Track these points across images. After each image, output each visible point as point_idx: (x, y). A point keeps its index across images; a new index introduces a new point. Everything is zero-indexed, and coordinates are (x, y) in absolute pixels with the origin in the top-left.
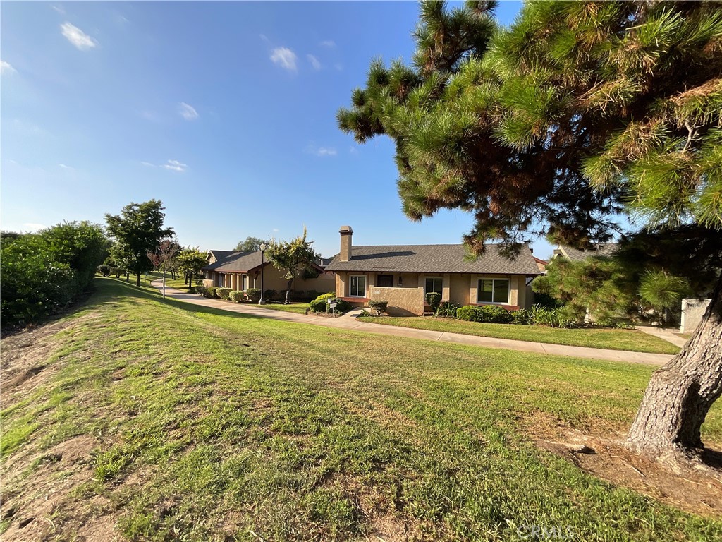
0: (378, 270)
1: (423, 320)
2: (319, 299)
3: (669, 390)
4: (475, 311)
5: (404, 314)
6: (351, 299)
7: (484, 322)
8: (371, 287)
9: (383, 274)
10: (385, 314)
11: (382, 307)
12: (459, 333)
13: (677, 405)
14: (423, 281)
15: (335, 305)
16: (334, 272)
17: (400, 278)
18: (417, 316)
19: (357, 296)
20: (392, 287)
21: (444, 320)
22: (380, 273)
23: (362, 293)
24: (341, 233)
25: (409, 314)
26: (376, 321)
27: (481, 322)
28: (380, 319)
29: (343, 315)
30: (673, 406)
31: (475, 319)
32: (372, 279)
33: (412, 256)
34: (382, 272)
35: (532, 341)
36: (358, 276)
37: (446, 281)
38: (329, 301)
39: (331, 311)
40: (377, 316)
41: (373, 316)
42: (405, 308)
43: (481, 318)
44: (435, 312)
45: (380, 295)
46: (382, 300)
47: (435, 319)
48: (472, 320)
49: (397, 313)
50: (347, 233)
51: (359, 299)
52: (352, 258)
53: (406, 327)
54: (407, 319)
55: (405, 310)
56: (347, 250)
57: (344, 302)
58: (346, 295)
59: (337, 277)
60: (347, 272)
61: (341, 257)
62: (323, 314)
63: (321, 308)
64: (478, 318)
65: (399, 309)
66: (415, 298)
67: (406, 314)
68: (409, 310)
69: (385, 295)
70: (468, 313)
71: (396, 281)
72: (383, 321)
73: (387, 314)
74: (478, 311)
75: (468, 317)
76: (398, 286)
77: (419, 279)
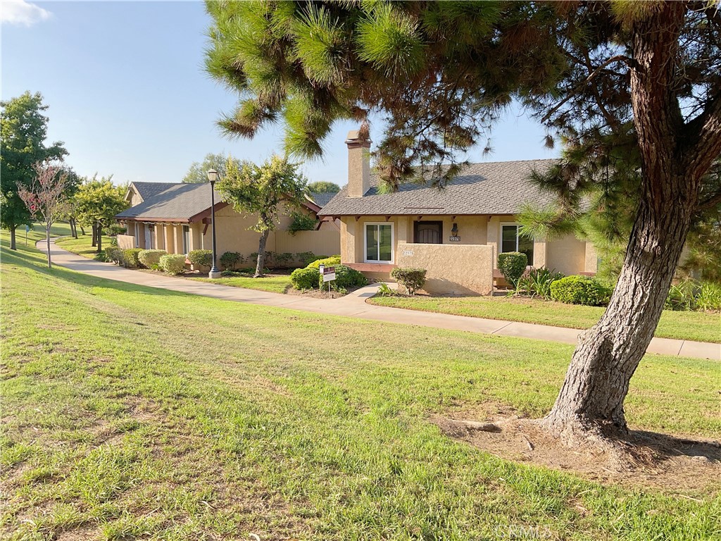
0: (414, 212)
1: (485, 303)
2: (311, 267)
3: (583, 351)
4: (584, 286)
5: (456, 292)
6: (367, 267)
8: (402, 243)
9: (423, 219)
10: (423, 292)
11: (415, 279)
14: (496, 231)
15: (333, 277)
16: (336, 217)
17: (455, 225)
18: (479, 295)
19: (379, 261)
20: (441, 243)
21: (528, 301)
22: (416, 219)
23: (387, 257)
24: (349, 144)
25: (466, 293)
26: (399, 304)
27: (595, 305)
28: (413, 302)
29: (346, 294)
30: (583, 370)
31: (582, 300)
32: (404, 229)
33: (480, 185)
34: (420, 216)
36: (379, 224)
38: (322, 270)
39: (327, 288)
40: (406, 296)
41: (398, 295)
42: (458, 281)
43: (594, 298)
44: (514, 288)
45: (414, 258)
46: (417, 267)
47: (513, 303)
48: (577, 302)
49: (442, 291)
50: (358, 144)
51: (380, 265)
52: (371, 191)
54: (457, 300)
55: (458, 286)
56: (360, 176)
57: (351, 272)
58: (359, 260)
59: (343, 226)
60: (358, 217)
61: (350, 190)
62: (313, 292)
63: (311, 282)
64: (589, 299)
65: (447, 283)
66: (476, 263)
67: (461, 293)
68: (465, 285)
69: (422, 258)
70: (570, 289)
71: (447, 232)
72: (414, 304)
73: (426, 293)
74: (590, 285)
75: (570, 296)
76: (451, 242)
77: (489, 227)
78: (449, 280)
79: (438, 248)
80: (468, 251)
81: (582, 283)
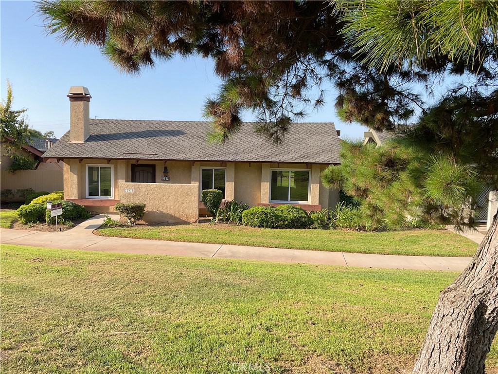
0: (132, 157)
1: (196, 229)
2: (35, 202)
3: (454, 316)
4: (266, 214)
5: (170, 221)
6: (90, 201)
7: (276, 227)
8: (122, 183)
9: (140, 162)
10: (142, 222)
11: (136, 212)
12: (243, 244)
13: (462, 335)
14: (197, 173)
15: (60, 212)
16: (60, 159)
17: (166, 168)
18: (189, 223)
19: (100, 197)
20: (154, 182)
21: (225, 227)
22: (134, 162)
23: (107, 193)
24: (70, 97)
25: (178, 222)
26: (125, 233)
27: (273, 227)
28: (135, 230)
29: (73, 226)
31: (265, 224)
32: (123, 170)
33: (182, 137)
34: (138, 160)
35: (333, 250)
36: (99, 166)
37: (230, 174)
38: (49, 206)
39: (53, 222)
40: (128, 226)
41: (122, 226)
42: (171, 212)
43: (272, 222)
44: (214, 216)
45: (134, 194)
46: (137, 202)
47: (213, 228)
48: (261, 226)
49: (159, 221)
50: (80, 98)
51: (101, 200)
52: (91, 138)
53: (170, 240)
54: (174, 228)
55: (171, 216)
56: (82, 125)
57: (76, 207)
58: (81, 196)
59: (66, 167)
60: (81, 159)
61: (72, 136)
62: (41, 226)
63: (37, 217)
64: (269, 223)
65: (163, 215)
66: (186, 198)
67: (174, 222)
68: (177, 215)
69: (142, 194)
70: (256, 216)
71: (159, 173)
72: (138, 233)
73: (145, 223)
74: (270, 213)
75: (256, 222)
76: (163, 181)
77: (193, 170)
78: (164, 212)
79: (155, 186)
80: (179, 188)
81: (265, 212)
